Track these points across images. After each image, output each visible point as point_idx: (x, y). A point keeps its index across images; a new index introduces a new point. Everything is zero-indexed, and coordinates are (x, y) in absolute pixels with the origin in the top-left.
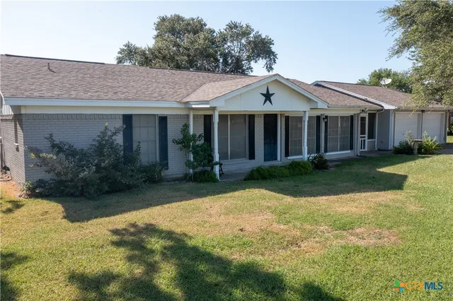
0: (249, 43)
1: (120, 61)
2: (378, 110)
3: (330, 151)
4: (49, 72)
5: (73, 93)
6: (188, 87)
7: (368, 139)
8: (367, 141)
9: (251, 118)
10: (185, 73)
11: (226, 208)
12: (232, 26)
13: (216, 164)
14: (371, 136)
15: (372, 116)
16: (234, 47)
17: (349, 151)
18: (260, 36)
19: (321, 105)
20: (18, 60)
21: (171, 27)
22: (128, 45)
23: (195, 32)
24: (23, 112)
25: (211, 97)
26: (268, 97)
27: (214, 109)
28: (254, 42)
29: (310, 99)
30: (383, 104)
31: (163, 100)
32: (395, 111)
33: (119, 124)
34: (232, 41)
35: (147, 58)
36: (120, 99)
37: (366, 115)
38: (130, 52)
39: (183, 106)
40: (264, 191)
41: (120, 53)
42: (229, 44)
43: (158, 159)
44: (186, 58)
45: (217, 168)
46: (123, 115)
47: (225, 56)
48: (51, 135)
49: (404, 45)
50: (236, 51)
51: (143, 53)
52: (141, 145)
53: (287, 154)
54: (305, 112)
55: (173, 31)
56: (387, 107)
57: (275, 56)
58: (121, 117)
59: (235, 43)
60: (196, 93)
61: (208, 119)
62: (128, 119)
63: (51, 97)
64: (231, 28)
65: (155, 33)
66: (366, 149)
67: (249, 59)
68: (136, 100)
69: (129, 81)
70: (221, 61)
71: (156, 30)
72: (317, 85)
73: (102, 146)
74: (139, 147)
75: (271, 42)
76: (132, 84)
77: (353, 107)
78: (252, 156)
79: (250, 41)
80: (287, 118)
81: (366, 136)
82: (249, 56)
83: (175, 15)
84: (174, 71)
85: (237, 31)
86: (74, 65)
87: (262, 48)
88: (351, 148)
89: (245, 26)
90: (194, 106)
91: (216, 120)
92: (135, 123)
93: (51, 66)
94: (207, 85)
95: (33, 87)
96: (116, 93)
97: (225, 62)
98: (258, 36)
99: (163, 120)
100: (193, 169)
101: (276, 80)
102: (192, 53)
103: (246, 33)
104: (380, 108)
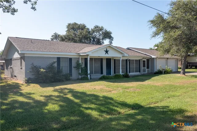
0: (103, 33)
1: (52, 40)
2: (150, 58)
3: (131, 73)
4: (31, 43)
5: (41, 49)
6: (79, 49)
7: (147, 69)
8: (146, 69)
9: (101, 60)
10: (78, 44)
11: (91, 85)
12: (96, 27)
13: (89, 74)
14: (148, 68)
15: (148, 60)
16: (97, 35)
17: (139, 73)
18: (107, 30)
19: (126, 55)
20: (20, 39)
21: (73, 27)
22: (55, 34)
23: (82, 29)
24: (25, 55)
25: (87, 51)
26: (107, 52)
27: (88, 55)
28: (105, 33)
29: (122, 53)
30: (152, 56)
31: (70, 52)
32: (156, 58)
33: (55, 60)
34: (96, 33)
35: (63, 39)
36: (57, 52)
37: (146, 60)
38: (56, 36)
39: (77, 55)
40: (104, 82)
41: (52, 36)
42: (95, 34)
43: (68, 72)
44: (78, 39)
45: (89, 76)
46: (57, 57)
47: (94, 38)
48: (33, 63)
49: (156, 34)
50: (98, 36)
51: (62, 37)
52: (63, 68)
53: (115, 73)
54: (120, 57)
55: (73, 28)
56: (153, 57)
57: (113, 38)
58: (56, 58)
59: (98, 33)
60: (82, 50)
61: (86, 60)
62: (59, 59)
63: (35, 51)
64: (96, 28)
65: (67, 29)
66: (146, 73)
67: (103, 39)
68: (62, 52)
69: (59, 46)
70: (92, 40)
71: (67, 28)
72: (128, 49)
73: (50, 68)
74: (62, 69)
75: (111, 33)
76: (60, 47)
77: (139, 56)
78: (102, 73)
79: (103, 32)
80: (115, 60)
81: (146, 67)
82: (102, 38)
83: (74, 23)
84: (74, 43)
85: (98, 29)
86: (39, 41)
87: (107, 35)
88: (140, 72)
89: (101, 27)
90: (81, 55)
91: (89, 59)
92: (61, 60)
93: (32, 41)
94: (86, 48)
95: (28, 48)
96: (55, 50)
97: (94, 40)
98: (106, 31)
99: (71, 59)
100: (81, 76)
101: (109, 46)
102: (81, 36)
103: (101, 29)
104: (151, 57)
